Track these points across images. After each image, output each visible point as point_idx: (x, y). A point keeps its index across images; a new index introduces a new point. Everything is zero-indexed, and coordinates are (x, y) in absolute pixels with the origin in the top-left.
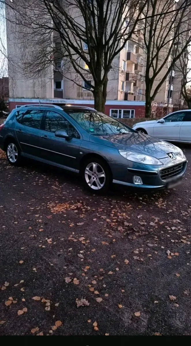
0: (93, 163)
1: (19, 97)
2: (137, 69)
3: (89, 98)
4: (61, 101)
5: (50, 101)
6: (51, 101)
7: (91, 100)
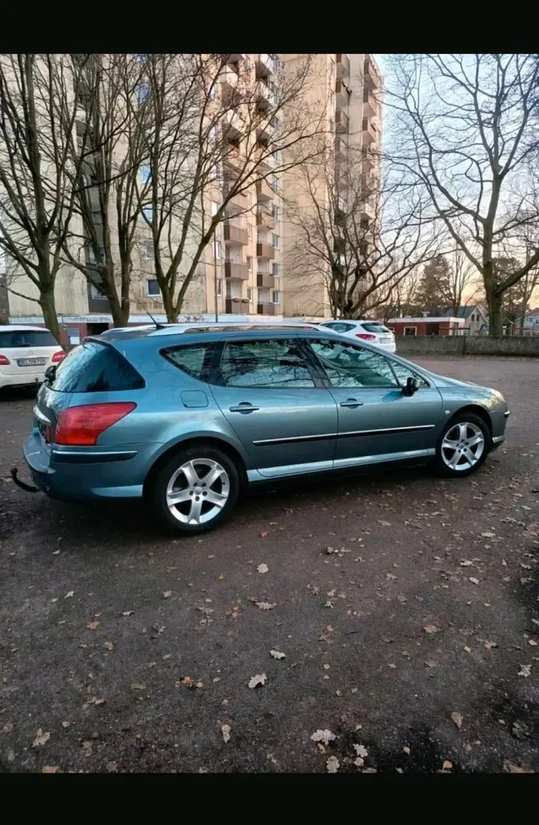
0: (459, 425)
1: (27, 314)
2: (261, 255)
3: (158, 310)
4: (101, 319)
5: (81, 319)
6: (84, 319)
7: (161, 314)
